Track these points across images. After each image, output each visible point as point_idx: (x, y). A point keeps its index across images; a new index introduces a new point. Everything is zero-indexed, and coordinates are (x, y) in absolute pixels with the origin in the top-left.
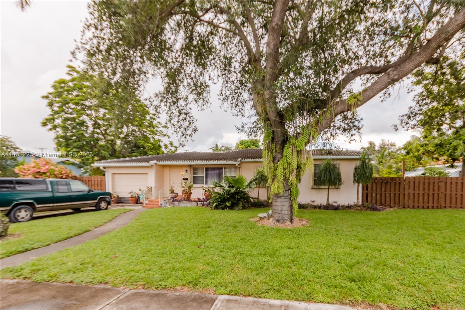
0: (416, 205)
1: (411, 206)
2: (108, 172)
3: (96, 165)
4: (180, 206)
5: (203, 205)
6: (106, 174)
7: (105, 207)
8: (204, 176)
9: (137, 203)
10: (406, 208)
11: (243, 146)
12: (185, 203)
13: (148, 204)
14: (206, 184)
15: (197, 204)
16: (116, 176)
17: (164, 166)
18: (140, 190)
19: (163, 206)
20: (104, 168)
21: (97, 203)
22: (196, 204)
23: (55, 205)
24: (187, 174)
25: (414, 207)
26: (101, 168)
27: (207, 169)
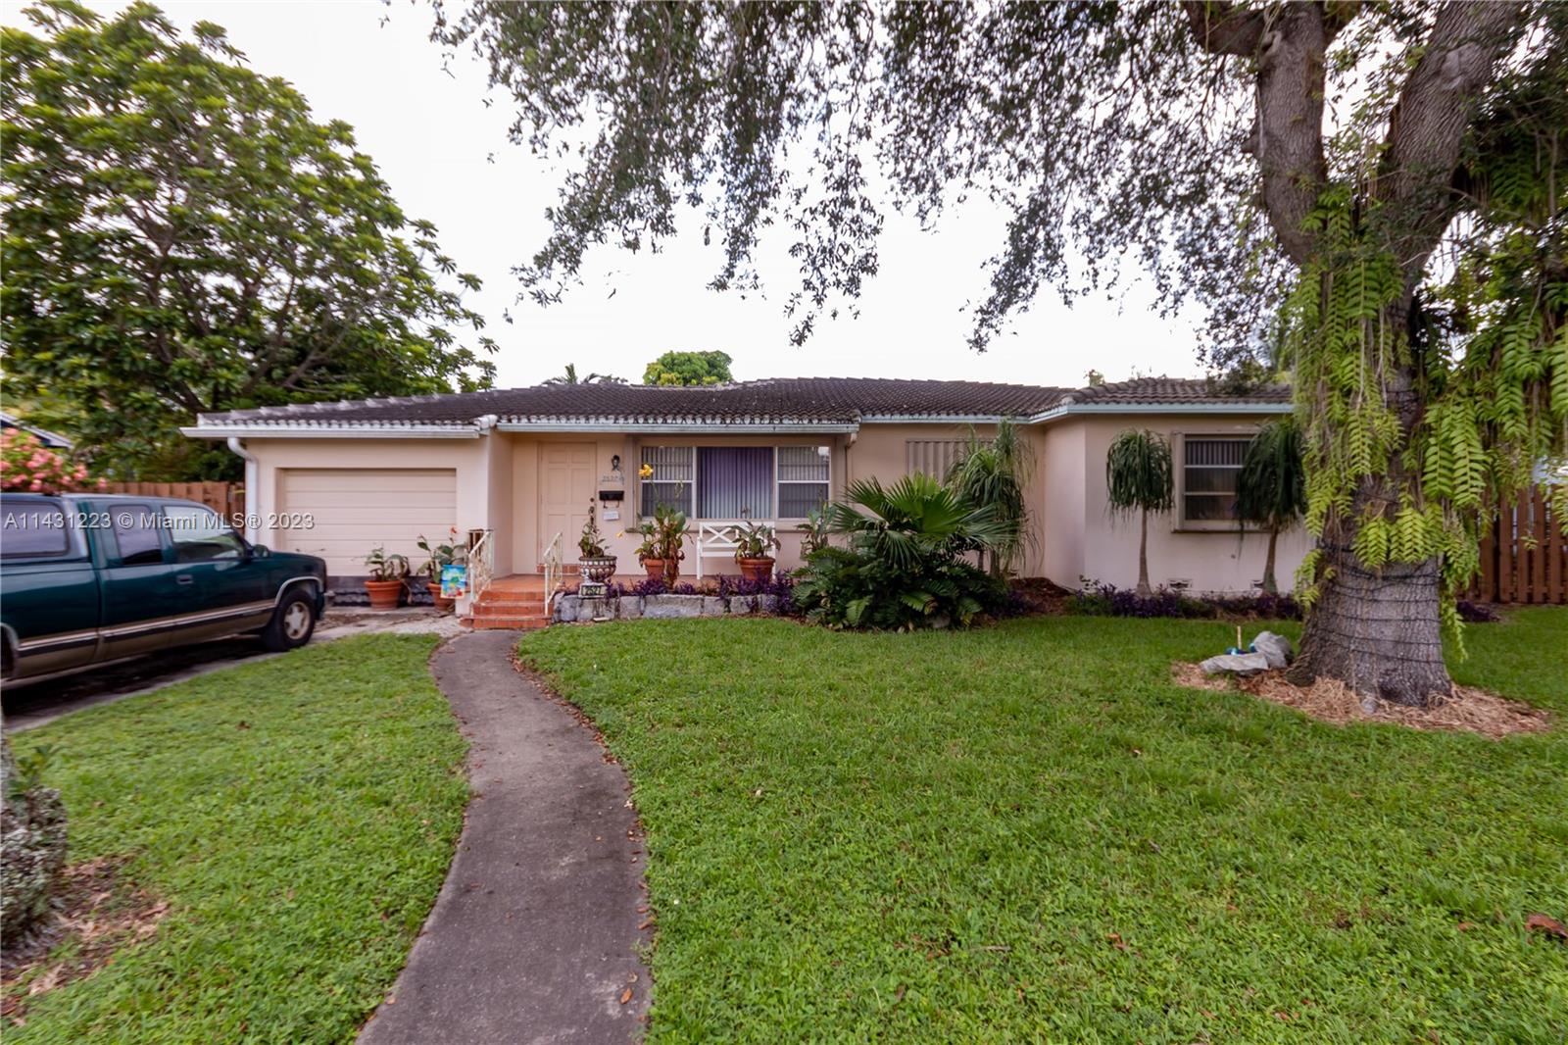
0: (1539, 590)
1: (1523, 596)
2: (258, 462)
3: (205, 427)
4: (648, 614)
5: (754, 608)
6: (251, 470)
7: (303, 631)
8: (694, 482)
9: (402, 604)
10: (1505, 603)
11: (673, 375)
12: (669, 601)
13: (487, 610)
14: (700, 515)
15: (728, 603)
16: (294, 483)
17: (516, 439)
18: (423, 545)
19: (567, 615)
20: (244, 442)
21: (275, 610)
22: (720, 608)
23: (107, 632)
24: (617, 473)
25: (1530, 600)
26: (233, 444)
27: (705, 454)
